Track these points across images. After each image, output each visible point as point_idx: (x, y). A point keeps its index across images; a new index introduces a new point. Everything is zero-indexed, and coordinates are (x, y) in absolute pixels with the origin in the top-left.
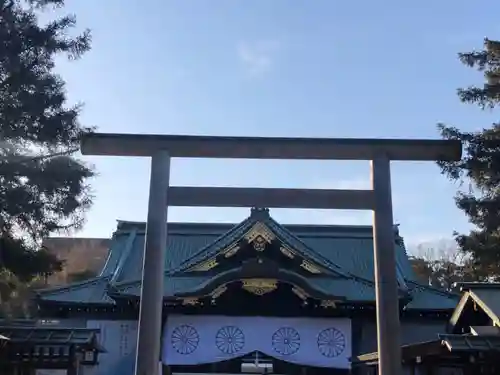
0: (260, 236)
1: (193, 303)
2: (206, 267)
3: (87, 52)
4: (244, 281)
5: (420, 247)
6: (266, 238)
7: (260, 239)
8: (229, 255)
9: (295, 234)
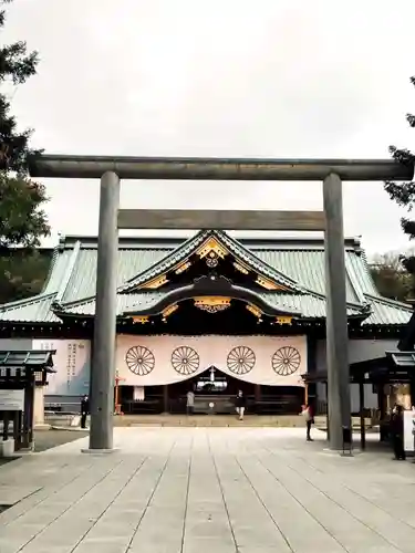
0: (212, 251)
1: (143, 322)
2: (156, 285)
3: (31, 76)
4: (196, 299)
5: (385, 257)
6: (219, 254)
7: (212, 255)
8: (180, 271)
9: (247, 247)
